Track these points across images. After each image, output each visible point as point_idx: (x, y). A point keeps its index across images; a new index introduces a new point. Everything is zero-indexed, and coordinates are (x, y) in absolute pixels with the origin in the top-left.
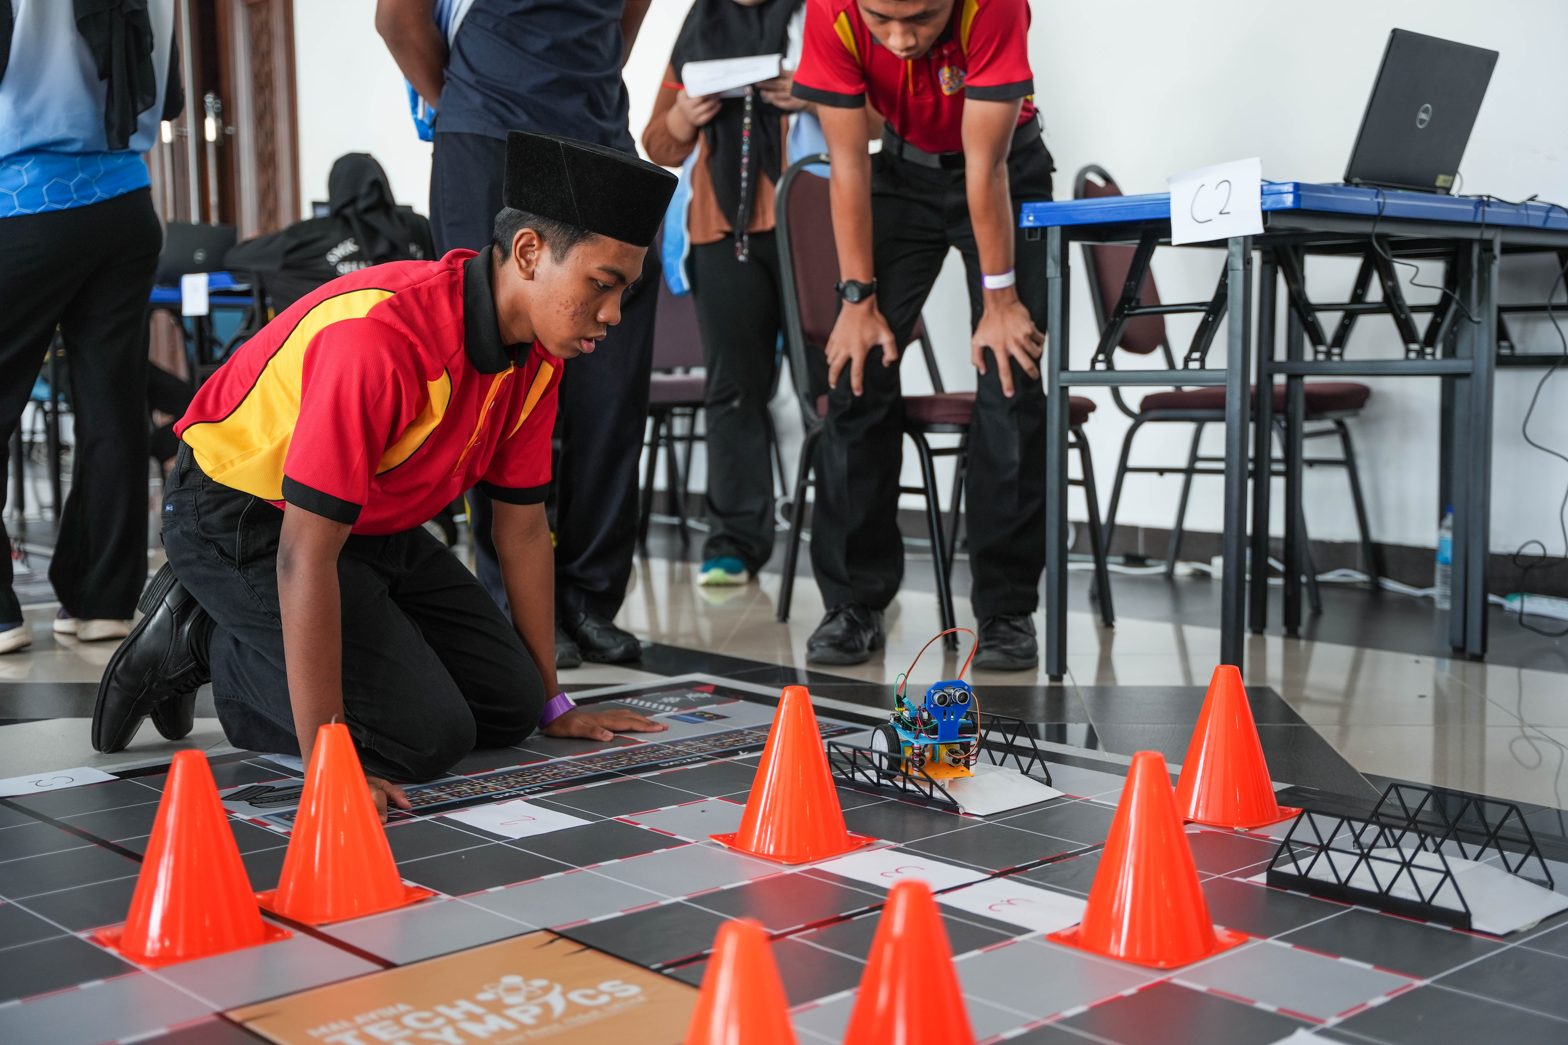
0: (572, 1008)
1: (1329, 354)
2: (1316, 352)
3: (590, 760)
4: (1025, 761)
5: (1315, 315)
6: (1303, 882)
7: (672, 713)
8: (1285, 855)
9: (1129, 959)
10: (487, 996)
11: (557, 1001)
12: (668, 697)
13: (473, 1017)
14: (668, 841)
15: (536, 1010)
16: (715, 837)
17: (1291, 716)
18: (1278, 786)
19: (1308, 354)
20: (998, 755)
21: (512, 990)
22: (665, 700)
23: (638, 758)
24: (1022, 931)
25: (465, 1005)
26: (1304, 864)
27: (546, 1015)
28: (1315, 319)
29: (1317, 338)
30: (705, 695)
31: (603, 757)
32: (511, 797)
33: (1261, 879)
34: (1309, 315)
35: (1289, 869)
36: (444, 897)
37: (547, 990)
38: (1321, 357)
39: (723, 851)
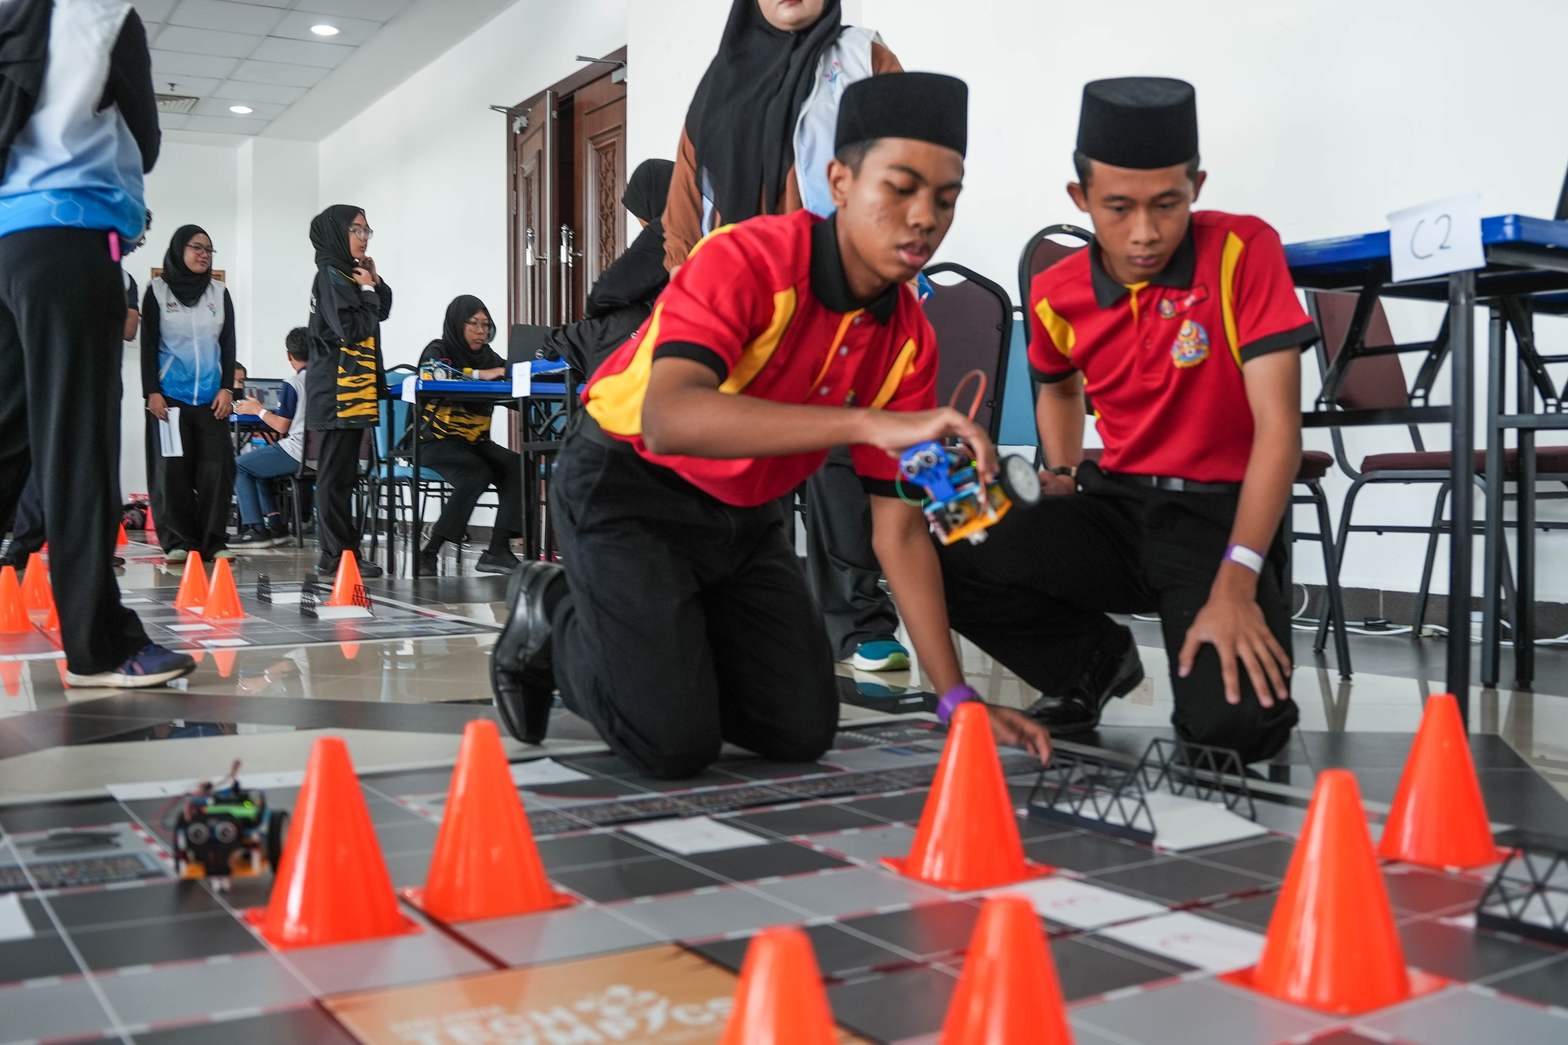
0: (671, 1025)
1: (1559, 407)
2: (1546, 405)
3: (789, 785)
4: (1231, 797)
5: (1543, 367)
6: (1514, 924)
7: (886, 746)
8: (1495, 897)
9: (1311, 1003)
10: (586, 1005)
11: (656, 1017)
12: (886, 731)
13: (563, 1027)
14: (836, 862)
15: (630, 1024)
16: (886, 860)
17: (1518, 762)
18: (1496, 828)
19: (1539, 408)
20: (1204, 792)
21: (616, 1001)
22: (883, 734)
23: (836, 785)
24: (1189, 968)
25: (561, 1014)
26: (1516, 906)
27: (641, 1030)
28: (1544, 370)
29: (1547, 391)
30: (925, 731)
31: (803, 783)
32: (698, 814)
33: (1469, 922)
34: (1538, 368)
35: (1501, 911)
36: (589, 904)
37: (650, 1004)
38: (1551, 410)
39: (892, 873)
